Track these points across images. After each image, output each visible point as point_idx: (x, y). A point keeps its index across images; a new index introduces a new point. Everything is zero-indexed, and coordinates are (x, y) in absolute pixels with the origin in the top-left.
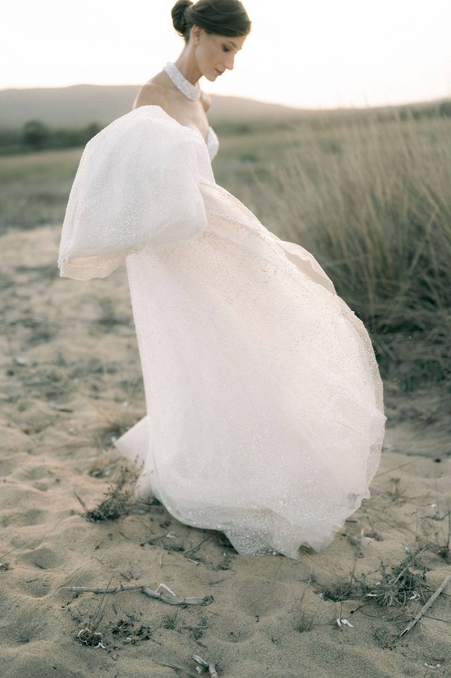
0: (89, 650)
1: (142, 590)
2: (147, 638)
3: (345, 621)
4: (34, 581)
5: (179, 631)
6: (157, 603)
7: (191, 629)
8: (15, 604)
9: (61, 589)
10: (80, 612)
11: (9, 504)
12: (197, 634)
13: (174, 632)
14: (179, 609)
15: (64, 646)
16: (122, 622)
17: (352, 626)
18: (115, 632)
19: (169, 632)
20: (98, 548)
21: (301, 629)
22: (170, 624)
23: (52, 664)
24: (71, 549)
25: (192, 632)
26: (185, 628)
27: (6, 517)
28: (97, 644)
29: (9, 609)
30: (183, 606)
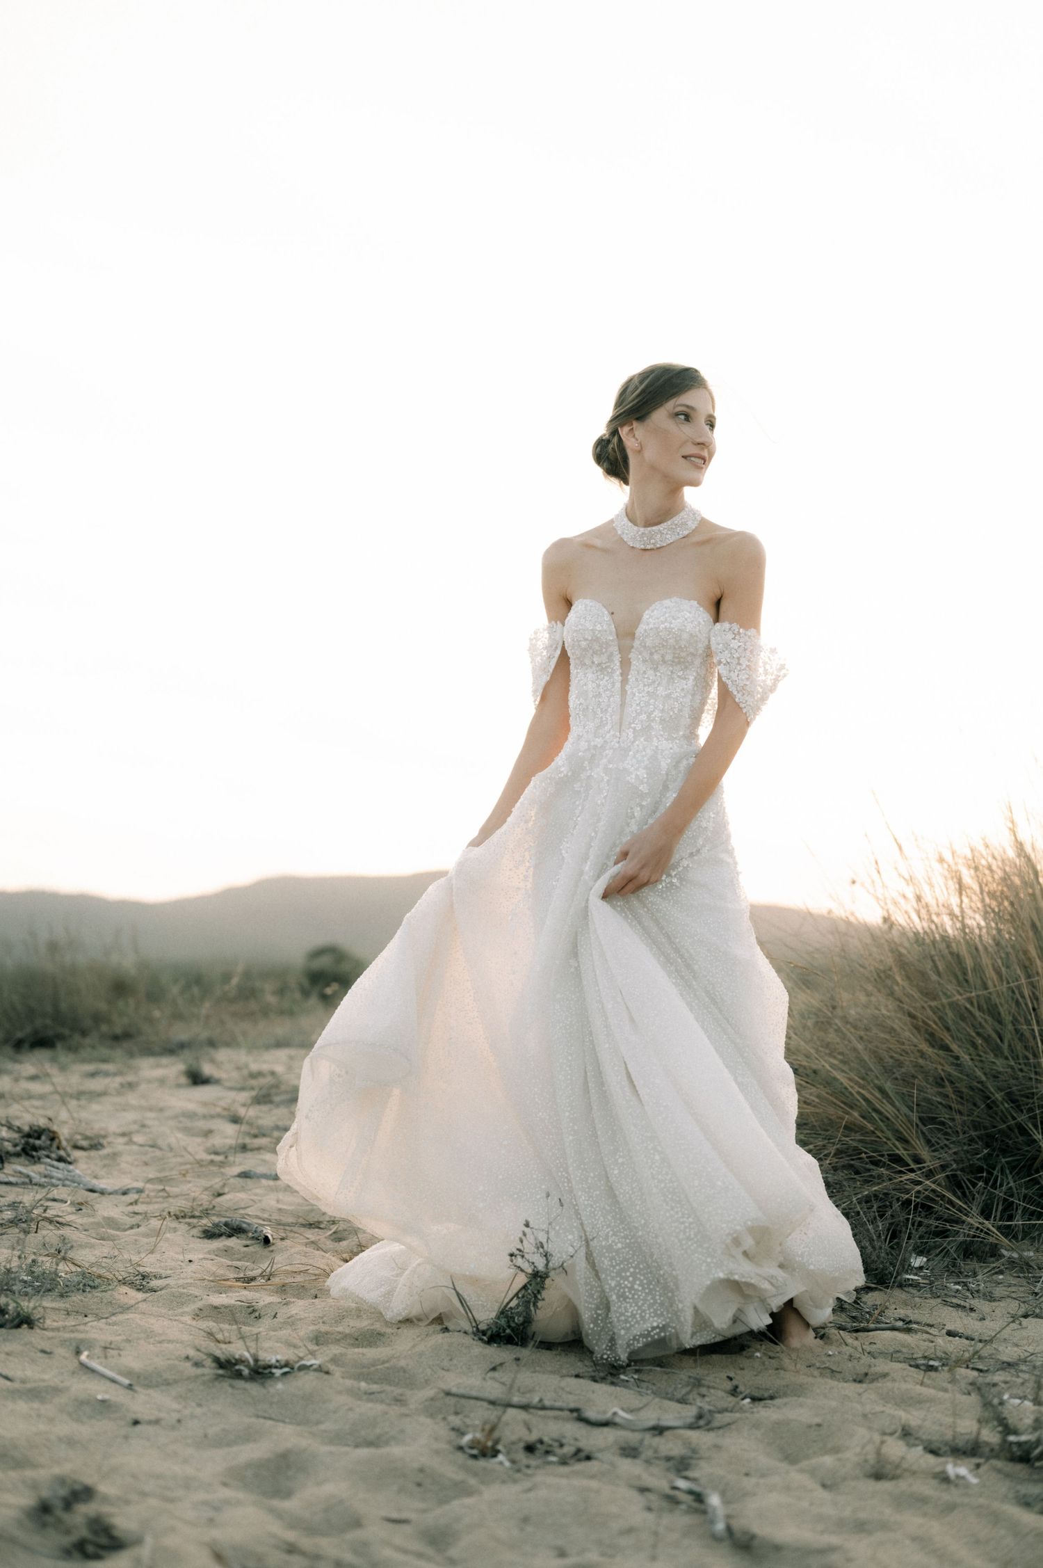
0: (482, 1463)
1: (579, 1415)
2: (588, 1458)
3: (963, 1471)
4: (378, 1393)
5: (648, 1462)
6: (606, 1430)
7: (668, 1459)
8: (346, 1407)
9: (427, 1403)
10: (464, 1423)
11: (323, 1323)
12: (681, 1465)
13: (638, 1461)
14: (648, 1436)
15: (437, 1452)
16: (541, 1442)
17: (974, 1481)
18: (530, 1449)
19: (628, 1461)
20: (494, 1369)
21: (878, 1476)
22: (630, 1452)
23: (416, 1465)
24: (443, 1369)
25: (670, 1464)
26: (657, 1458)
27: (320, 1332)
28: (495, 1456)
29: (335, 1412)
30: (656, 1432)
